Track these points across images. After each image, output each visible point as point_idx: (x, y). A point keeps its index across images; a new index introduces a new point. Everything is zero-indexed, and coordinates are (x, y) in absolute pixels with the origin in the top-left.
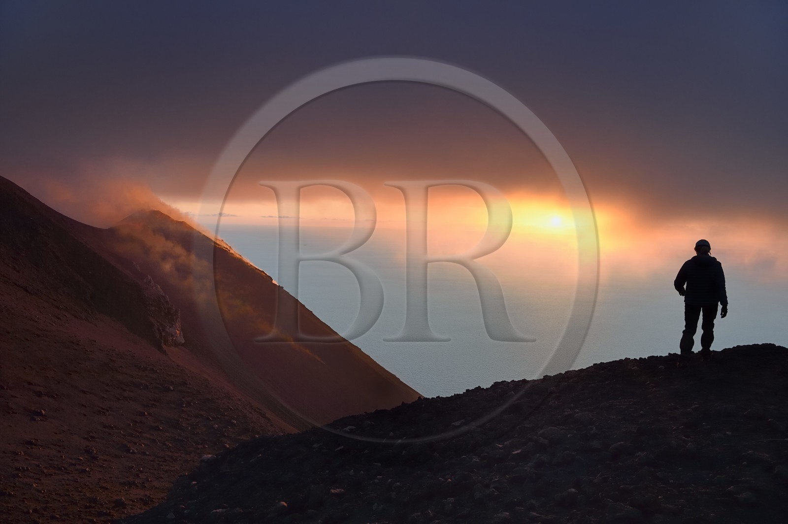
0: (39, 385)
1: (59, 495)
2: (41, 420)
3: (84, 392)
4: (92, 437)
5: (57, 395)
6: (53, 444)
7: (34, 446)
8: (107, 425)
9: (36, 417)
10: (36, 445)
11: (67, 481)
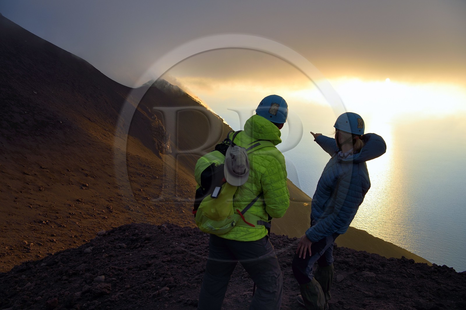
0: (87, 170)
1: (89, 229)
2: (86, 189)
3: (110, 176)
4: (111, 200)
5: (96, 177)
6: (90, 202)
7: (80, 202)
8: (120, 194)
9: (83, 187)
10: (81, 202)
11: (95, 222)
